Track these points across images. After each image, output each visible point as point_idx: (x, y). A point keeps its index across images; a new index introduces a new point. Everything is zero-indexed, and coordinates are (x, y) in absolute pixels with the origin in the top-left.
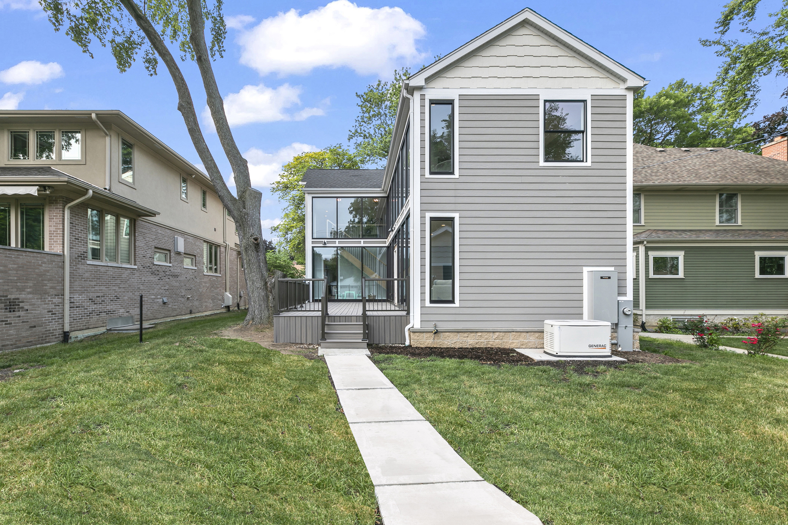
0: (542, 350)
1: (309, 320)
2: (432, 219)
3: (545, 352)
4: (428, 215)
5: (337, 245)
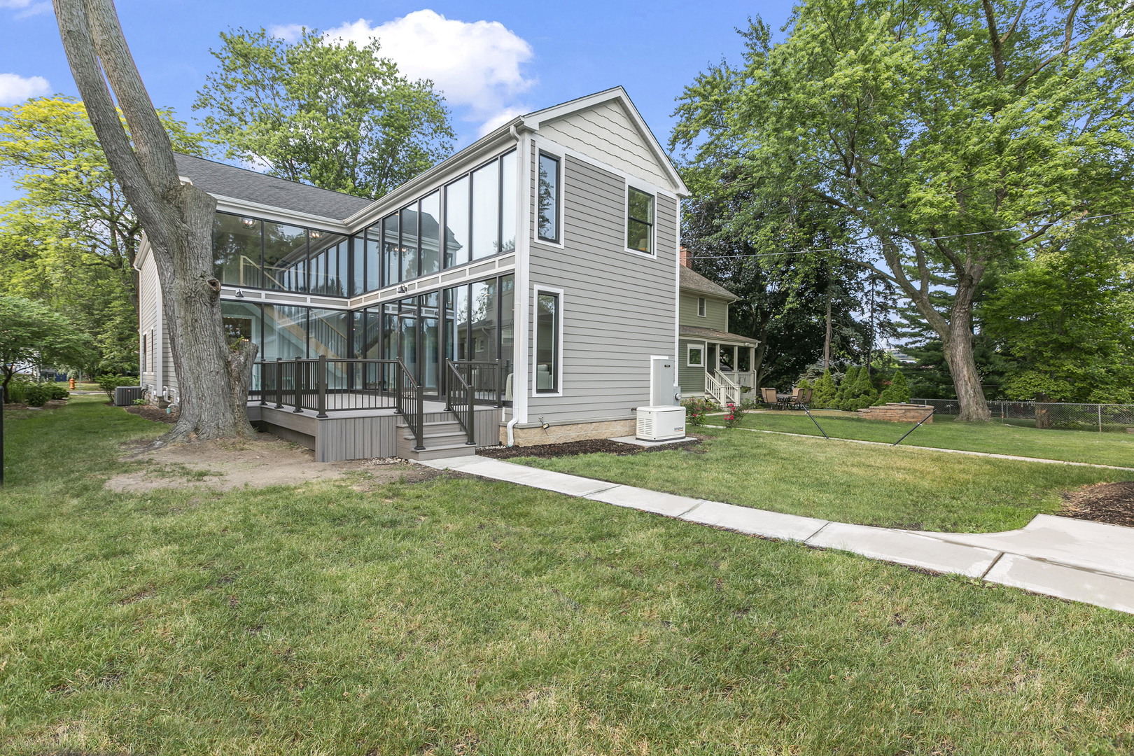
0: (634, 437)
1: (376, 422)
2: (540, 293)
3: (637, 439)
4: (537, 287)
5: (263, 299)
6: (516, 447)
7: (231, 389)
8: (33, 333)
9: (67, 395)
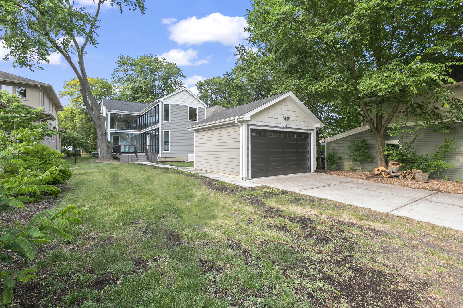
1: (131, 156)
2: (164, 132)
5: (121, 132)
6: (159, 161)
7: (109, 151)
8: (74, 140)
9: (81, 155)
